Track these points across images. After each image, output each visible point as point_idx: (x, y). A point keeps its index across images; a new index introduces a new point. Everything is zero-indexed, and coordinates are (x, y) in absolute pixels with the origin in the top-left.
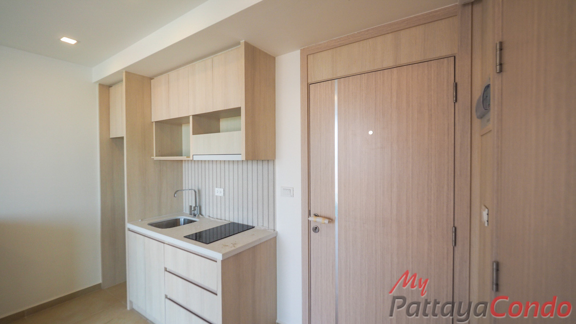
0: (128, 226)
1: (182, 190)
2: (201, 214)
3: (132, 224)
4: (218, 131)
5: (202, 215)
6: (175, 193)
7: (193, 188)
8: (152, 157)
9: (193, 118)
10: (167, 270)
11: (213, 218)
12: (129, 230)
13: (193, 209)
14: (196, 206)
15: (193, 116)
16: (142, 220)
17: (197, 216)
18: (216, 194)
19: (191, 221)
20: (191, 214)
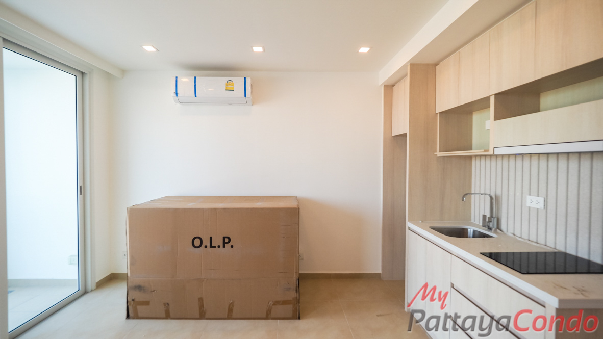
0: (409, 224)
1: (471, 194)
2: (498, 227)
3: (414, 224)
4: (538, 110)
5: (501, 230)
6: (464, 196)
7: (488, 192)
8: (435, 153)
9: (495, 98)
10: (455, 287)
11: (521, 238)
12: (409, 229)
13: (487, 220)
14: (492, 216)
15: (496, 95)
16: (422, 221)
17: (493, 229)
18: (528, 204)
19: (484, 236)
20: (484, 226)
